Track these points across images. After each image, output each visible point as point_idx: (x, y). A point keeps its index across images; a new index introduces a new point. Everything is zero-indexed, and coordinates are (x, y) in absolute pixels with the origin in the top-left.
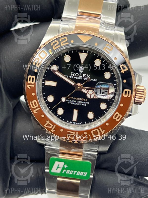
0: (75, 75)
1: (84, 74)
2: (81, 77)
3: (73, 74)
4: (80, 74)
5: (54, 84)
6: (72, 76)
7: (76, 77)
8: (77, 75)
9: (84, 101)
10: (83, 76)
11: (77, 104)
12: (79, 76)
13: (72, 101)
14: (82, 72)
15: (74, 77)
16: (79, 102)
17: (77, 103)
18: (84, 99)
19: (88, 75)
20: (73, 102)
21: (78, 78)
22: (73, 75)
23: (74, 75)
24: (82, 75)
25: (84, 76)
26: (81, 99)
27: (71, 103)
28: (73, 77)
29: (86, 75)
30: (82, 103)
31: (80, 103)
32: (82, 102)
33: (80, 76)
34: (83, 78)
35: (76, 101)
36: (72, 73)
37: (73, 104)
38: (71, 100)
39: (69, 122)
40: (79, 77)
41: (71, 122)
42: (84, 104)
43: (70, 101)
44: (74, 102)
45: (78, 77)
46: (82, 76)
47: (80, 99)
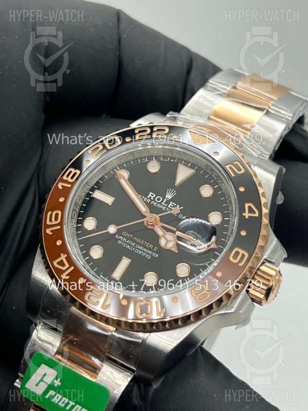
0: (154, 198)
1: (171, 203)
2: (164, 206)
3: (151, 195)
4: (165, 200)
5: (108, 200)
6: (148, 198)
7: (155, 202)
8: (159, 199)
9: (150, 249)
10: (168, 205)
11: (134, 250)
12: (160, 203)
13: (128, 242)
14: (170, 198)
15: (151, 200)
16: (141, 248)
17: (136, 248)
18: (151, 246)
19: (180, 207)
20: (128, 244)
21: (159, 206)
22: (150, 197)
23: (152, 198)
24: (168, 202)
25: (170, 205)
26: (146, 243)
27: (124, 245)
28: (149, 201)
29: (175, 205)
30: (145, 252)
31: (140, 250)
32: (145, 250)
33: (163, 203)
34: (168, 209)
35: (135, 245)
36: (151, 193)
37: (128, 247)
38: (127, 238)
39: (103, 278)
40: (161, 205)
41: (108, 279)
42: (148, 253)
43: (124, 240)
44: (130, 245)
45: (158, 203)
46: (166, 205)
47: (144, 243)
